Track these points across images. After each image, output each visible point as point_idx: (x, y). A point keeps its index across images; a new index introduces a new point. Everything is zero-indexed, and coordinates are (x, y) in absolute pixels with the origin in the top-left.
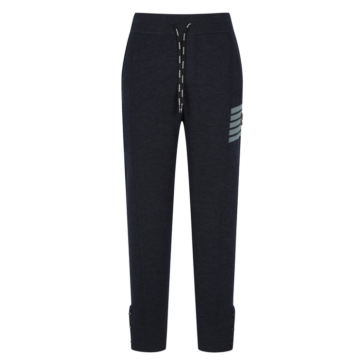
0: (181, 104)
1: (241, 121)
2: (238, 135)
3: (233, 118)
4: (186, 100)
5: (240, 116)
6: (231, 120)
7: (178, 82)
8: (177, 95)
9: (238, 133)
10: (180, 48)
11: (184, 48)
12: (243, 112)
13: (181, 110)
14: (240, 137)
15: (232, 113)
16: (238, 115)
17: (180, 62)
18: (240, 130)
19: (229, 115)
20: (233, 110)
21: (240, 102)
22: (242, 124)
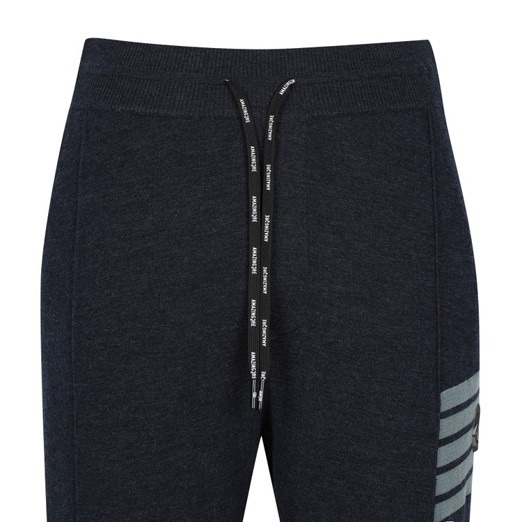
0: (259, 375)
1: (476, 437)
2: (464, 491)
3: (447, 427)
4: (278, 358)
5: (472, 417)
6: (443, 434)
7: (247, 292)
8: (245, 338)
9: (464, 483)
10: (254, 169)
11: (268, 167)
12: (482, 400)
13: (259, 396)
14: (468, 498)
15: (445, 407)
16: (465, 417)
17: (255, 219)
18: (471, 471)
19: (435, 414)
20: (449, 398)
21: (470, 365)
22: (475, 449)
